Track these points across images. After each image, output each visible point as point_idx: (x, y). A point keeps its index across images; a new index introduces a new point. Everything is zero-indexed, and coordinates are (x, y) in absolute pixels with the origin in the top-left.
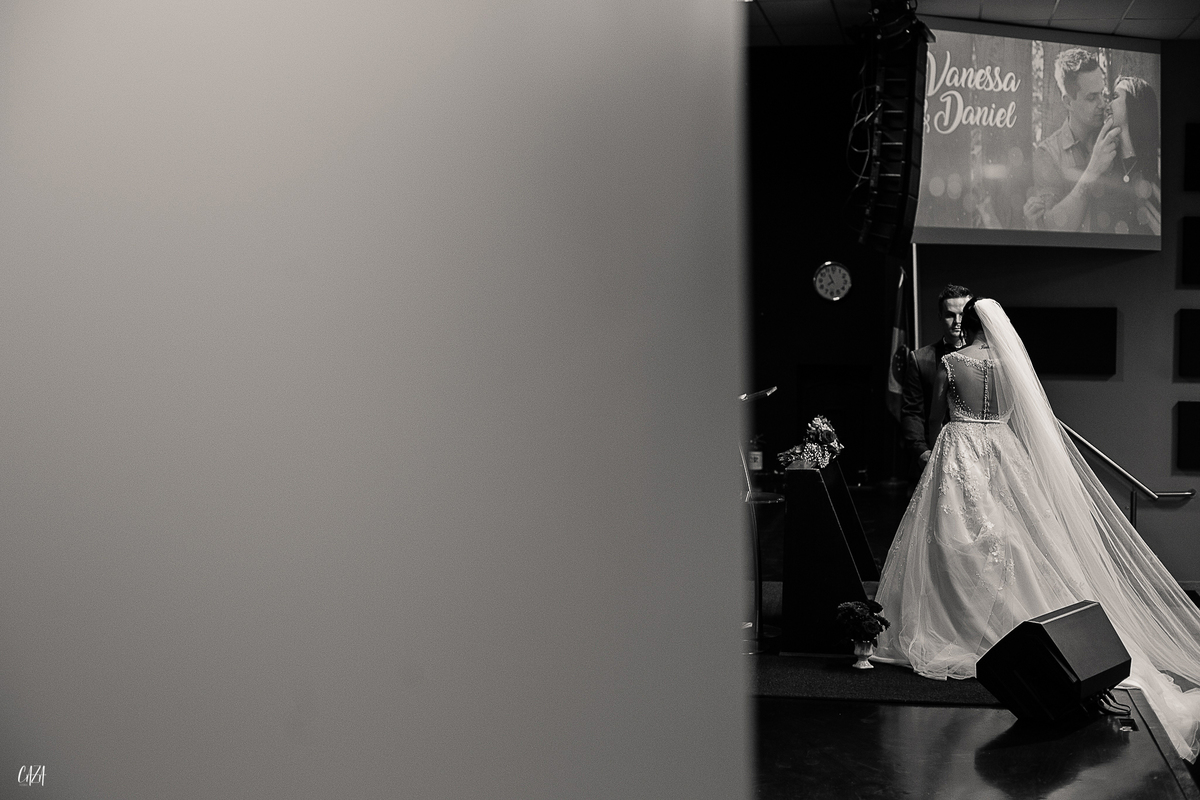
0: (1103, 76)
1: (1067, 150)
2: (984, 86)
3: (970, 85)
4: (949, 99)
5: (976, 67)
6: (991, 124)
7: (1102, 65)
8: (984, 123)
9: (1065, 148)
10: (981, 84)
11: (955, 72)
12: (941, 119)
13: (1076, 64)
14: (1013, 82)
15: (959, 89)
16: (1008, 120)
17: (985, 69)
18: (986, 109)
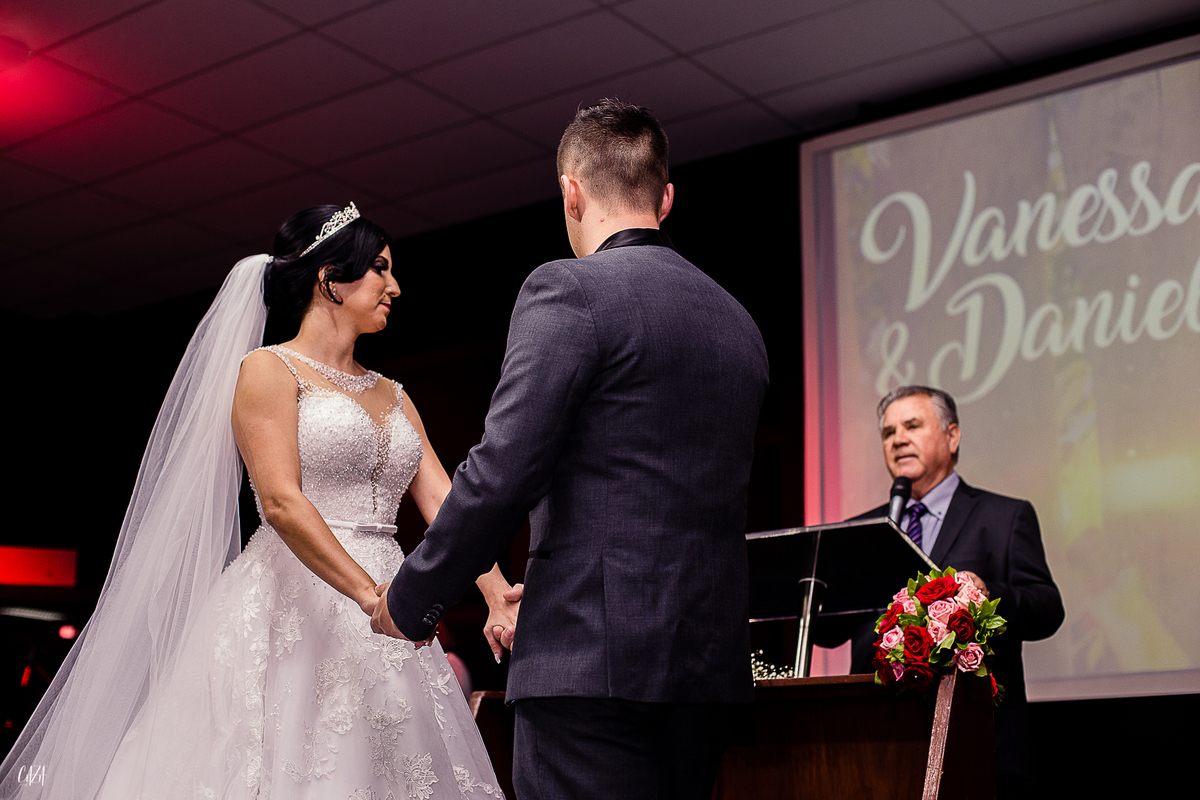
2: (1095, 234)
3: (1044, 243)
4: (975, 306)
5: (1062, 186)
6: (1128, 337)
8: (1101, 340)
10: (1084, 229)
11: (992, 223)
12: (953, 363)
15: (1011, 266)
16: (1190, 312)
17: (1094, 183)
18: (1106, 298)
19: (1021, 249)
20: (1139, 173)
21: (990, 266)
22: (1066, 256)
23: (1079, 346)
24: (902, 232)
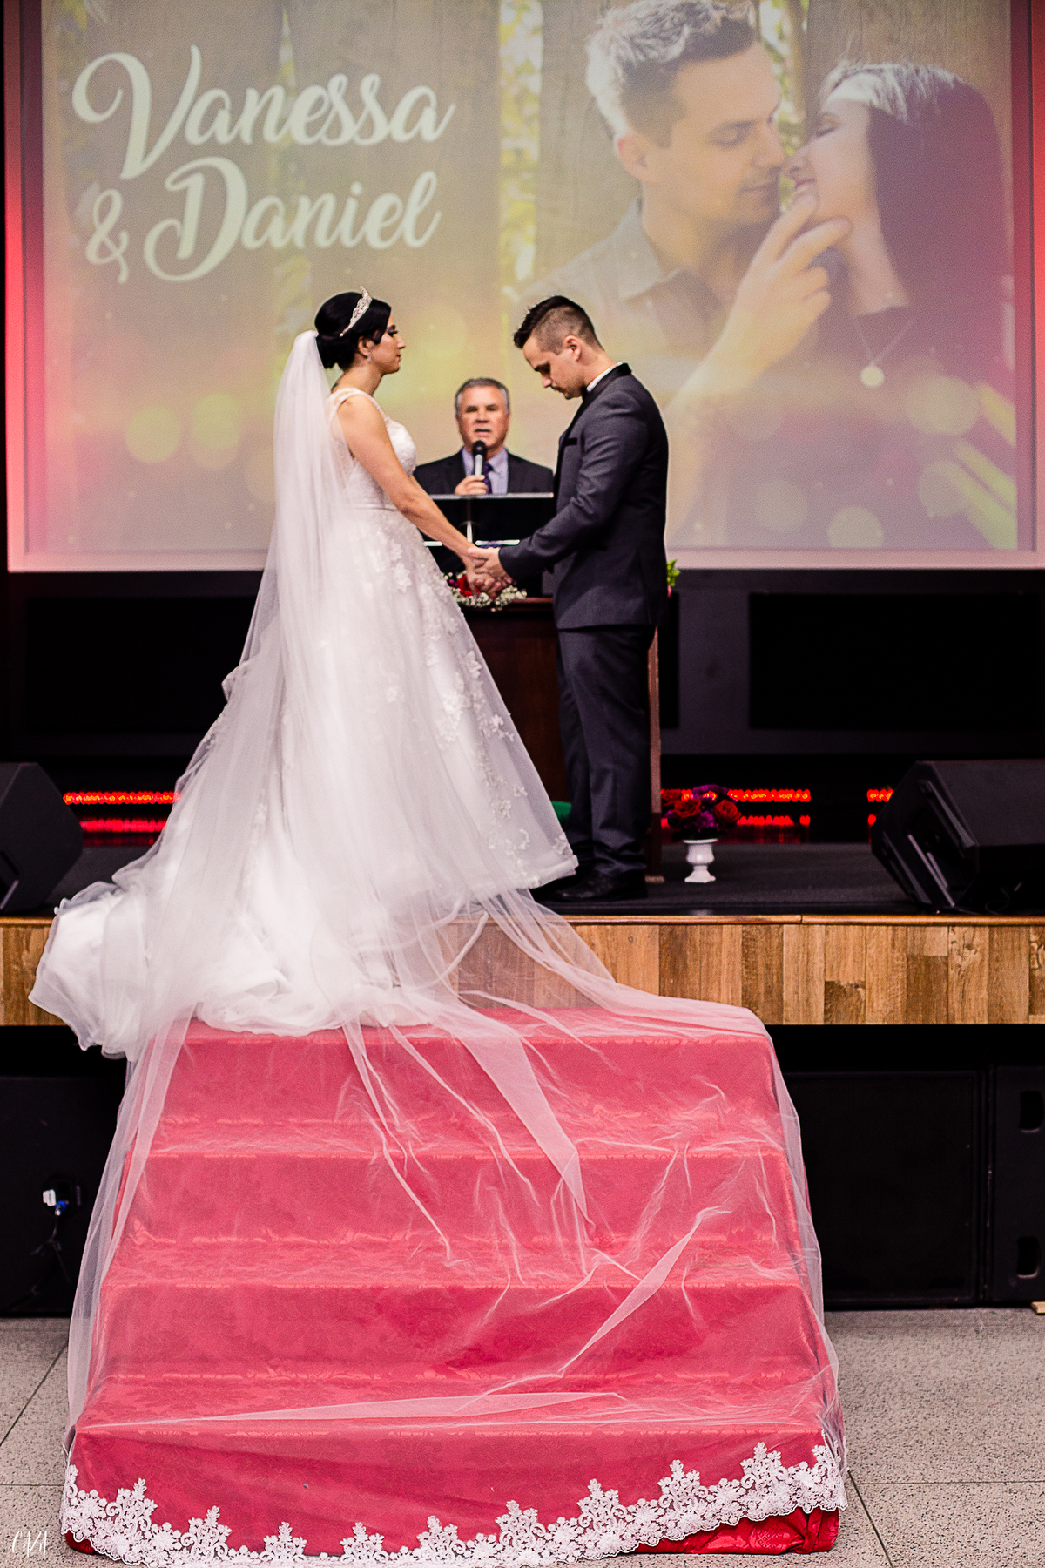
0: (777, 69)
1: (635, 301)
2: (321, 135)
3: (270, 134)
4: (196, 185)
5: (292, 82)
6: (348, 242)
7: (769, 33)
8: (322, 240)
9: (626, 293)
10: (311, 129)
11: (217, 105)
12: (170, 241)
13: (667, 41)
14: (429, 115)
15: (235, 151)
16: (408, 226)
17: (325, 85)
18: (329, 200)
19: (247, 138)
20: (369, 85)
21: (212, 148)
22: (292, 153)
23: (300, 242)
24: (120, 94)
